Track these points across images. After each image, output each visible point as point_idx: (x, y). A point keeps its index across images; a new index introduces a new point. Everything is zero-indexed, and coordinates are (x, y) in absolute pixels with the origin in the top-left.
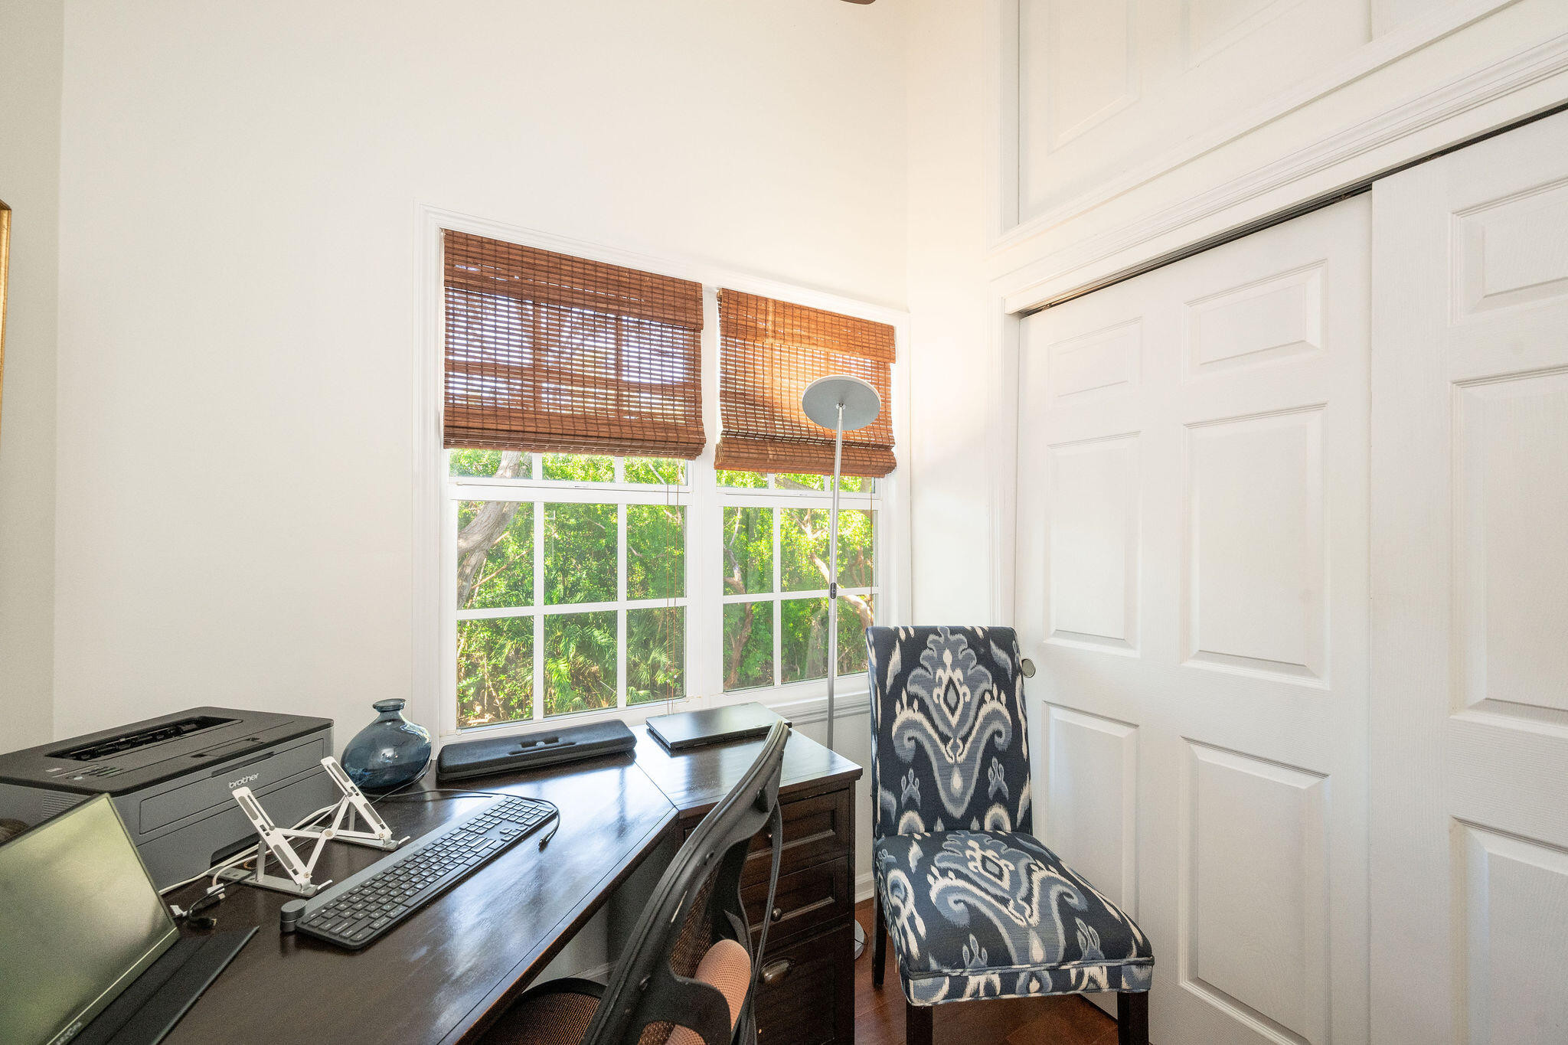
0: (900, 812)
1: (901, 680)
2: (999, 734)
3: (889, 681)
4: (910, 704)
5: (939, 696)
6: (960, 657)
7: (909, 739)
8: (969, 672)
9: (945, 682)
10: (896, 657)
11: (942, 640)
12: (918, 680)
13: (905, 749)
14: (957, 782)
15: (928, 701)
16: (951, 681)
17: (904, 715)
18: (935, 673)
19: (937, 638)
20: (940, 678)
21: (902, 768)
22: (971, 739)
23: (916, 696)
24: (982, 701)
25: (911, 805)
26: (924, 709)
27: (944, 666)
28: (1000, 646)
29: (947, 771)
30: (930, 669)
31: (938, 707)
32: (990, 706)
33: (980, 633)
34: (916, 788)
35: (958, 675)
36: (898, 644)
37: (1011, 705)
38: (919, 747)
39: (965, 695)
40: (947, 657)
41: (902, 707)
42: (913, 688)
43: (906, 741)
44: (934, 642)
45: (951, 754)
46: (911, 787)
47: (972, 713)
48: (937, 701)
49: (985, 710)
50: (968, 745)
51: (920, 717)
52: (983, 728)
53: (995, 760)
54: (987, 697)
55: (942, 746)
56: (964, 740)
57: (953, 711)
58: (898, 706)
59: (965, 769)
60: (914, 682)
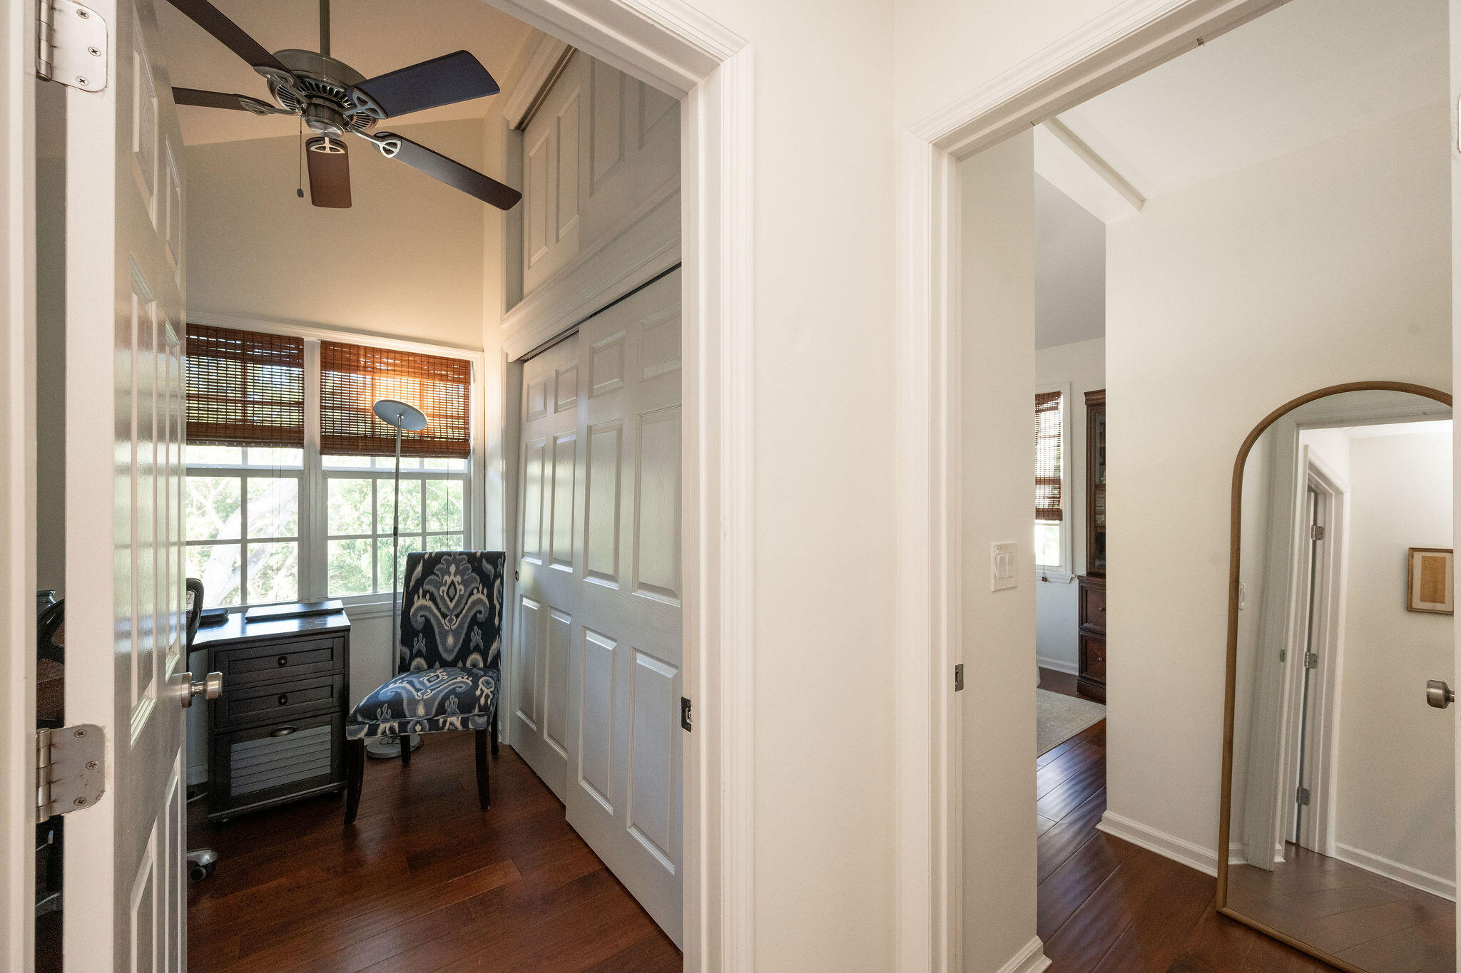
0: (412, 658)
1: (420, 583)
2: (480, 612)
3: (412, 584)
4: (424, 596)
5: (443, 591)
6: (461, 568)
7: (421, 616)
8: (465, 577)
9: (449, 583)
10: (419, 568)
11: (451, 559)
12: (431, 582)
13: (418, 622)
14: (450, 640)
15: (436, 594)
16: (453, 582)
17: (419, 602)
18: (443, 578)
19: (449, 557)
20: (446, 581)
21: (416, 634)
22: (461, 616)
23: (428, 591)
24: (472, 593)
25: (419, 654)
26: (433, 599)
27: (449, 574)
28: (488, 562)
29: (444, 634)
30: (440, 576)
31: (442, 598)
32: (476, 596)
33: (478, 554)
34: (423, 645)
35: (458, 578)
36: (422, 562)
37: (490, 596)
38: (427, 620)
39: (460, 590)
40: (453, 568)
41: (419, 598)
42: (426, 587)
43: (419, 618)
44: (446, 560)
45: (448, 624)
46: (420, 644)
47: (464, 601)
48: (442, 594)
49: (473, 598)
50: (459, 619)
51: (430, 604)
52: (470, 609)
53: (476, 627)
54: (475, 591)
55: (442, 620)
56: (457, 616)
57: (451, 600)
58: (416, 597)
59: (456, 633)
60: (427, 584)
